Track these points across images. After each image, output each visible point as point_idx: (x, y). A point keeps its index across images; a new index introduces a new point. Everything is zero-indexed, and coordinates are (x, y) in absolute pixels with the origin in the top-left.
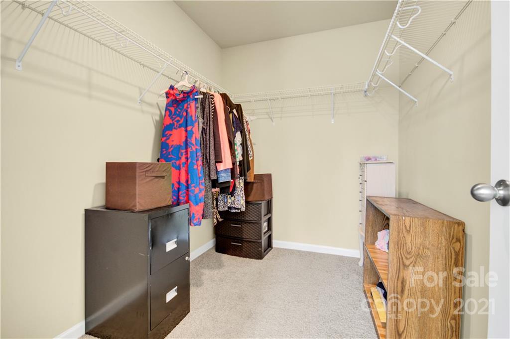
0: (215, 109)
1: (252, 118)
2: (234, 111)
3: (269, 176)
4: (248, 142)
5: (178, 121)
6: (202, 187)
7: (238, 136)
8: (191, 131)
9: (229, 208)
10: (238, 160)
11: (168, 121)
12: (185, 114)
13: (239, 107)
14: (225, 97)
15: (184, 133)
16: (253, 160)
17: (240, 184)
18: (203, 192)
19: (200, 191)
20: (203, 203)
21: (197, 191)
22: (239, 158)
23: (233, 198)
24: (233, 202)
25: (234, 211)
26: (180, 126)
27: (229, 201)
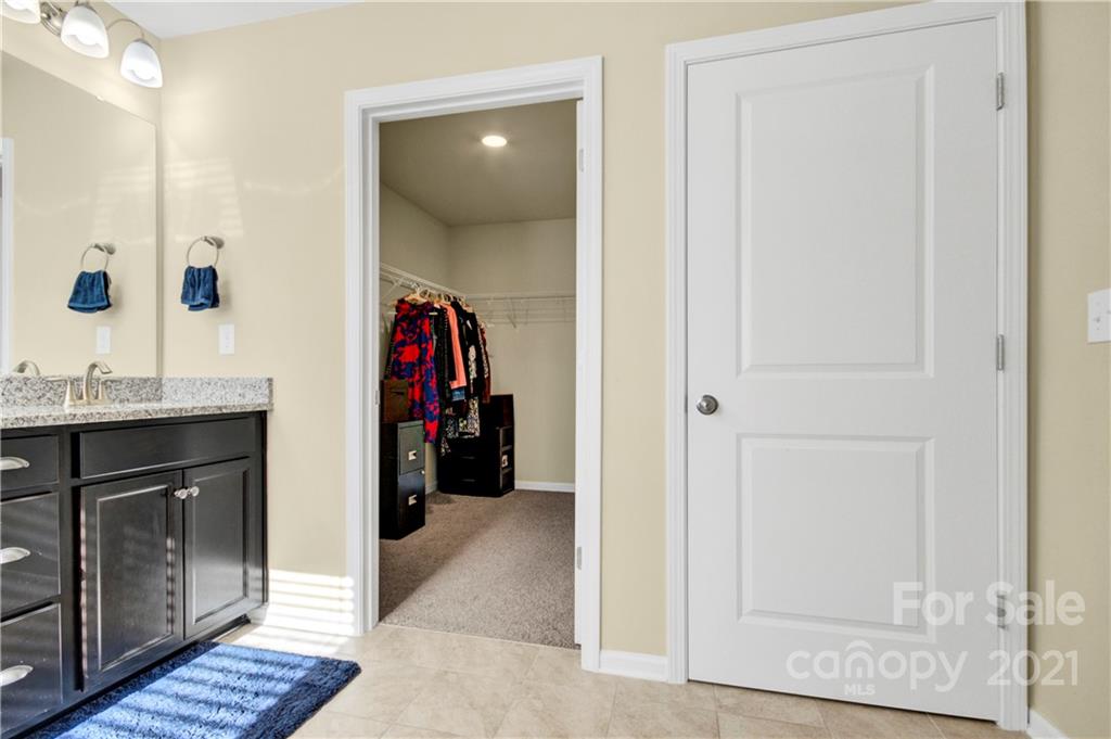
0: (449, 325)
1: (489, 326)
2: (468, 323)
3: (509, 398)
4: (484, 357)
5: (411, 338)
6: (437, 405)
7: (472, 352)
8: (426, 348)
9: (462, 434)
10: (471, 377)
11: (399, 337)
12: (418, 330)
13: (472, 317)
14: (455, 305)
15: (417, 351)
16: (489, 377)
17: (475, 405)
18: (438, 410)
19: (435, 409)
20: (437, 421)
21: (432, 409)
22: (473, 375)
23: (465, 422)
24: (466, 426)
25: (466, 437)
26: (414, 342)
27: (461, 425)
